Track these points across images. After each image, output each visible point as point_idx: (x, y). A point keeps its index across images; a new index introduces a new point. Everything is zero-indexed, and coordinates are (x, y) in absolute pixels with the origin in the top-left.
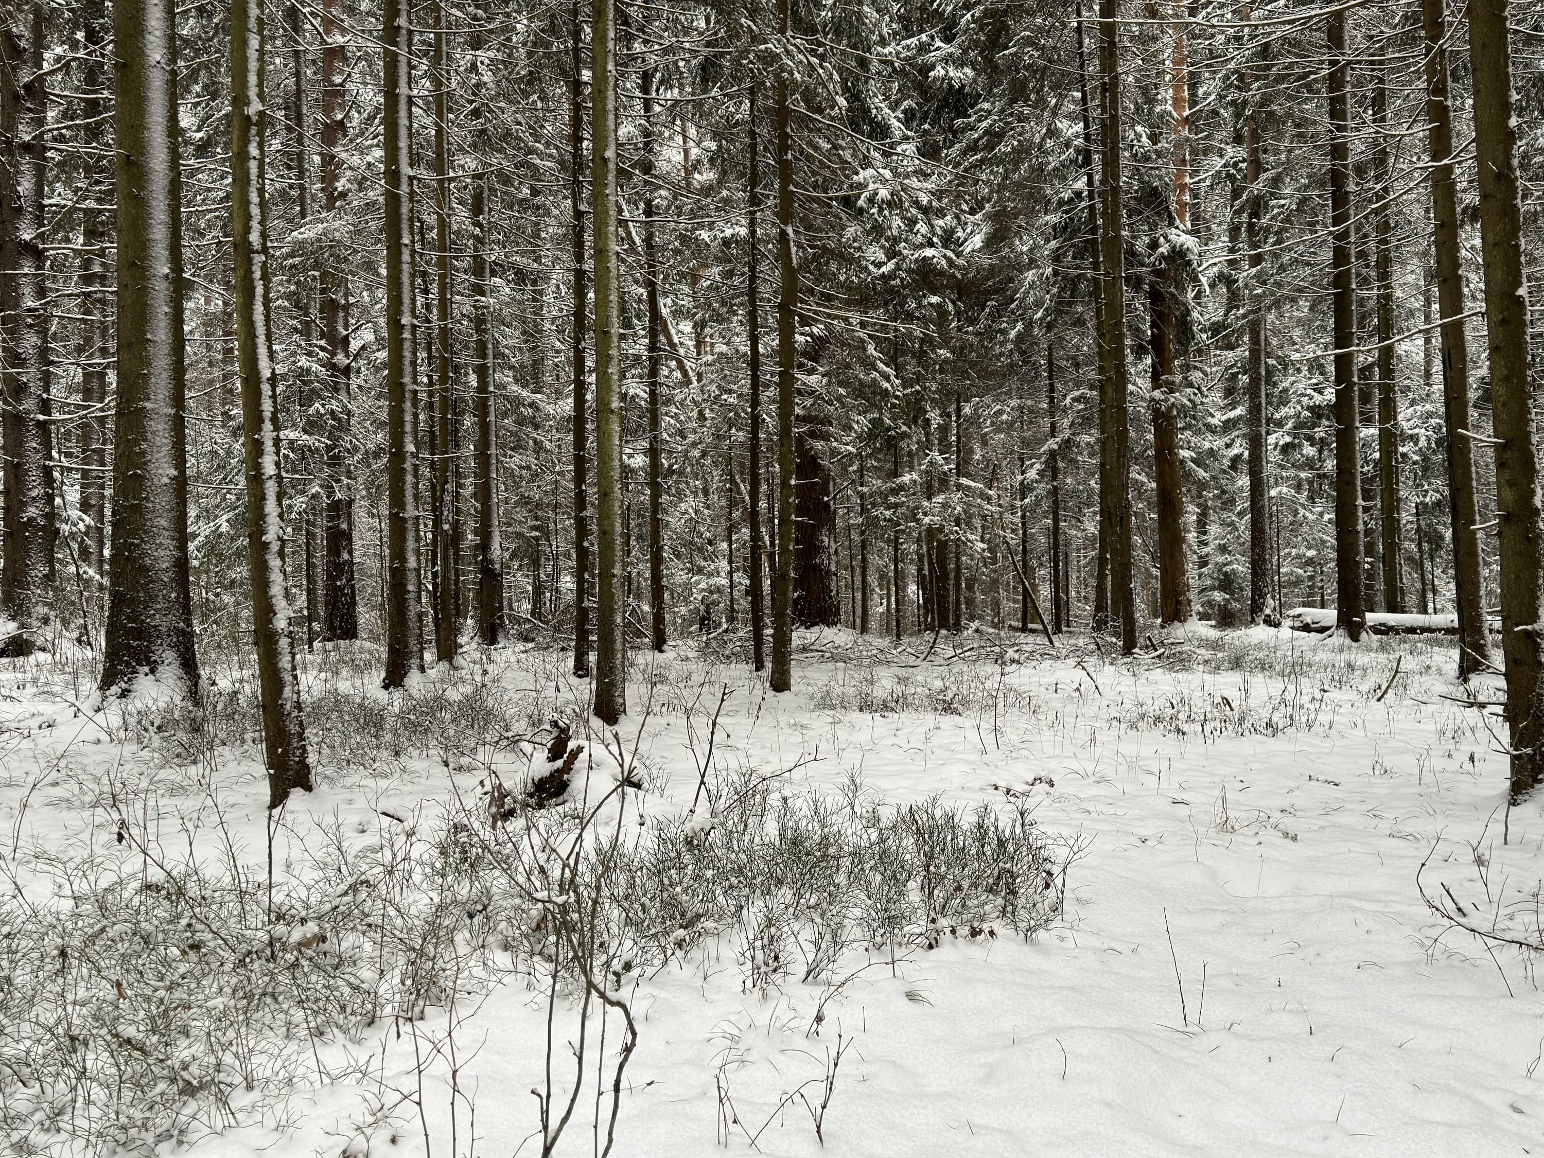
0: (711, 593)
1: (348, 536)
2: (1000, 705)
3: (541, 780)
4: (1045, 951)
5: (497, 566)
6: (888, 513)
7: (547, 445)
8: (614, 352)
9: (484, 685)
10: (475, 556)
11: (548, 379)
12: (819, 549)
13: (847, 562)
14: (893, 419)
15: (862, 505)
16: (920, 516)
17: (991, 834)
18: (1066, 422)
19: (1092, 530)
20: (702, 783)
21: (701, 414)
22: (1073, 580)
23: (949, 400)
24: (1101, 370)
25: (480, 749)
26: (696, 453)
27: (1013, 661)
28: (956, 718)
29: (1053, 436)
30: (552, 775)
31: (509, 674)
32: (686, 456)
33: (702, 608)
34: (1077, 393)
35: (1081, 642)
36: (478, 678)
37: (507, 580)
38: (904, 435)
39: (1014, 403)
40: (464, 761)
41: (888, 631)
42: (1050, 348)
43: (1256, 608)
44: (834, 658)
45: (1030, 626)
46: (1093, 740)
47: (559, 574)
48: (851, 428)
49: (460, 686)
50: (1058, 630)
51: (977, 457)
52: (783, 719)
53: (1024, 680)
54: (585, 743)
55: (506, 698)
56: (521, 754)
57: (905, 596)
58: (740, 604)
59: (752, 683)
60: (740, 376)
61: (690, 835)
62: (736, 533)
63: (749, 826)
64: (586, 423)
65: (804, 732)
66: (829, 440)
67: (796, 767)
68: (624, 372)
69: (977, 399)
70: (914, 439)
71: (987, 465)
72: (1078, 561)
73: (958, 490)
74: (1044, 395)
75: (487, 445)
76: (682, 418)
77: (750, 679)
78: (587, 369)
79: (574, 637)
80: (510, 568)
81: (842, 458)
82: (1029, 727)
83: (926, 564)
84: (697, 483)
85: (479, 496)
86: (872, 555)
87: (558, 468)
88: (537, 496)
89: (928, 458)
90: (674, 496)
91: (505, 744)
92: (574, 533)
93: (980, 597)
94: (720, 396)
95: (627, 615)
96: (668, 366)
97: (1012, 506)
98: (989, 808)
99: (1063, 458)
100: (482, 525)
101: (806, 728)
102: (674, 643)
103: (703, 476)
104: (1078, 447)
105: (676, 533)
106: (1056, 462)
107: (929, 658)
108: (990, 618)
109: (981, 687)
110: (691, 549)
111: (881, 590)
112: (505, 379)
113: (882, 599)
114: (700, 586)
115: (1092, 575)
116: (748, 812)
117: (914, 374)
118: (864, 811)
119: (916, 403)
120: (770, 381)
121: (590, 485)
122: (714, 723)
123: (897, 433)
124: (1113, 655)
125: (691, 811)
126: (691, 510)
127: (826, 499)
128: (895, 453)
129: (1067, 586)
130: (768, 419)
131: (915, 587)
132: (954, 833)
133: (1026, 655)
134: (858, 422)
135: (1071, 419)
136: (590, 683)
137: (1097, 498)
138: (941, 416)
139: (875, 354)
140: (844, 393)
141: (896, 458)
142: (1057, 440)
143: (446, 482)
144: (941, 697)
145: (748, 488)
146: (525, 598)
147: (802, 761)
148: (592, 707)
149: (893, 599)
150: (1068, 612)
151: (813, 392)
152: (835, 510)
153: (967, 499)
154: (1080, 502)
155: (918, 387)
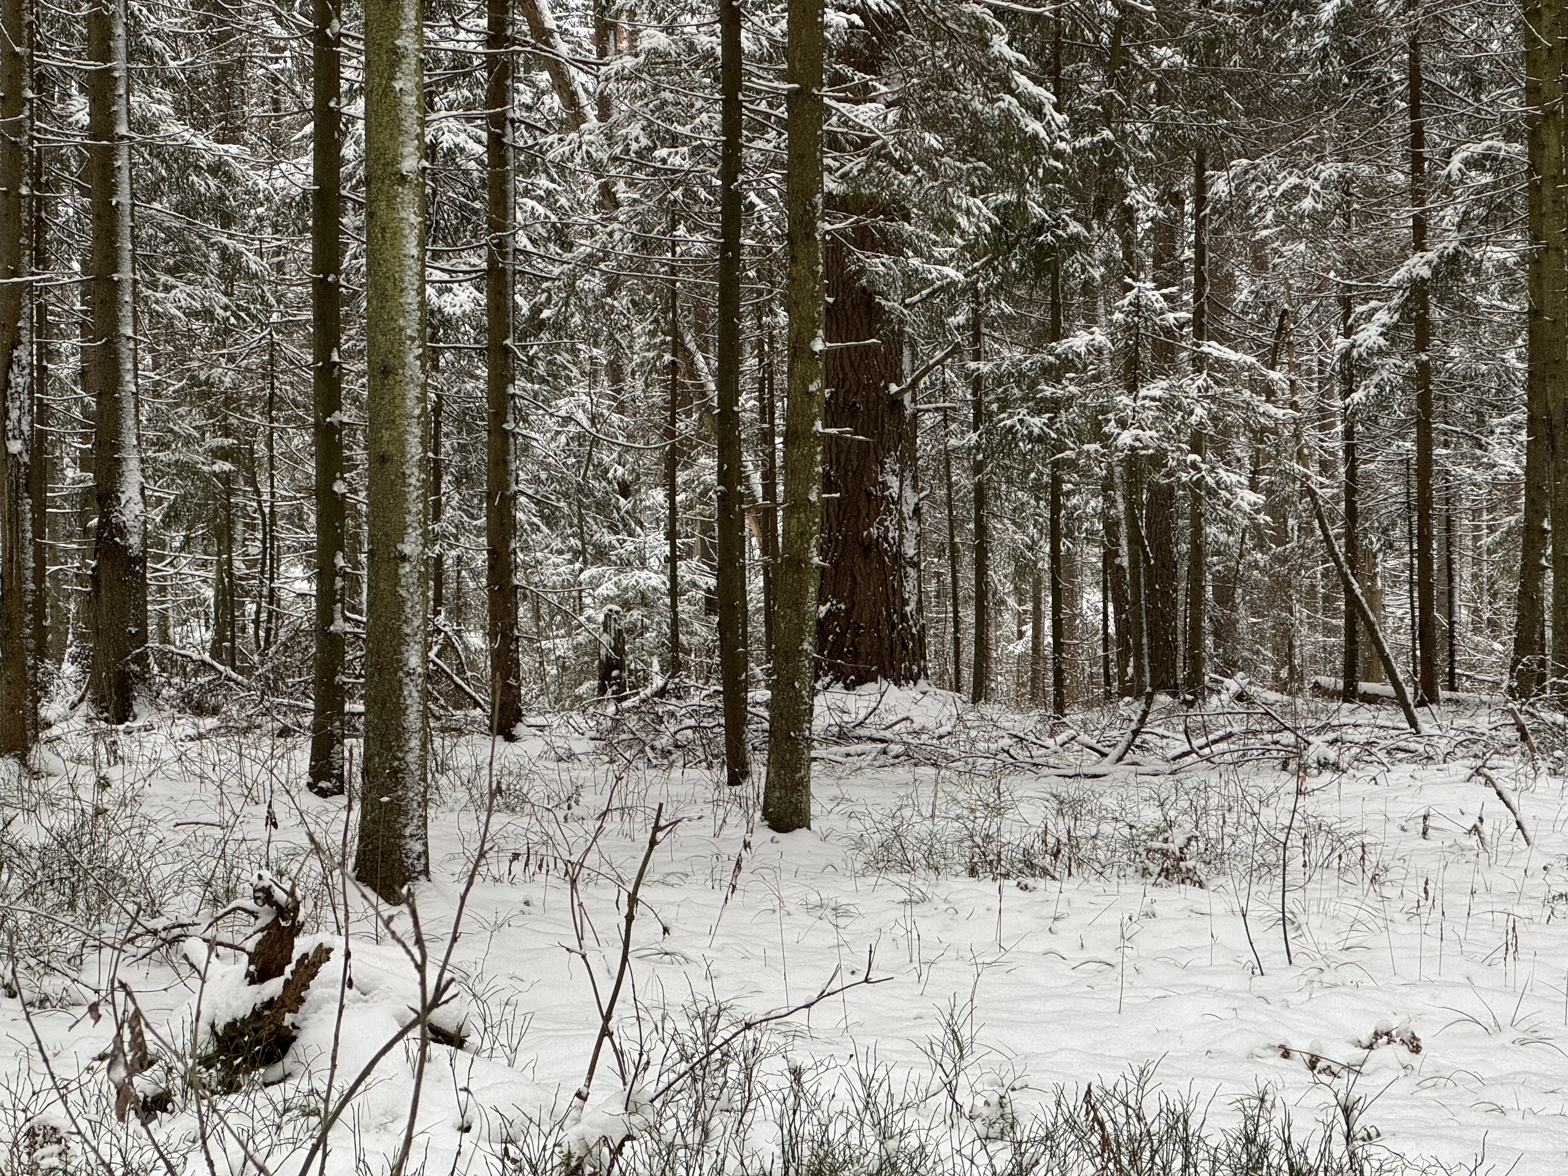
0: (627, 605)
2: (1295, 865)
3: (231, 1026)
5: (134, 540)
6: (1037, 423)
7: (253, 262)
8: (407, 42)
9: (99, 812)
10: (83, 518)
11: (254, 110)
12: (879, 504)
13: (942, 537)
14: (1051, 204)
15: (977, 405)
16: (1111, 428)
17: (1274, 1158)
18: (1450, 216)
19: (1510, 465)
20: (606, 1032)
21: (606, 191)
22: (1464, 583)
23: (1180, 165)
24: (1533, 93)
25: (90, 957)
26: (593, 283)
27: (1323, 765)
28: (1191, 892)
29: (1420, 246)
30: (256, 1014)
31: (158, 788)
32: (571, 287)
33: (605, 639)
34: (1478, 148)
35: (1483, 723)
36: (87, 795)
37: (152, 573)
38: (1075, 243)
39: (1330, 170)
40: (53, 985)
41: (1036, 697)
42: (1414, 44)
44: (909, 756)
45: (1364, 686)
46: (1512, 947)
47: (275, 561)
48: (952, 226)
49: (44, 812)
50: (1428, 697)
51: (1243, 296)
52: (792, 893)
53: (1351, 808)
54: (338, 943)
55: (151, 840)
56: (185, 970)
57: (1074, 616)
58: (692, 634)
59: (721, 812)
60: (699, 104)
61: (577, 1152)
62: (686, 467)
63: (713, 1135)
64: (343, 212)
65: (842, 922)
66: (902, 254)
67: (821, 996)
68: (431, 93)
69: (1245, 162)
70: (1098, 254)
71: (1266, 316)
72: (1476, 539)
73: (1200, 371)
74: (1397, 152)
75: (112, 261)
76: (563, 201)
77: (716, 803)
78: (344, 86)
79: (311, 705)
80: (163, 545)
81: (932, 294)
82: (1363, 915)
83: (1124, 542)
84: (595, 352)
85: (92, 377)
86: (1000, 518)
87: (275, 317)
88: (227, 380)
89: (1131, 295)
90: (543, 380)
91: (149, 942)
92: (311, 468)
93: (1245, 620)
94: (651, 149)
95: (432, 655)
96: (532, 84)
97: (1321, 410)
98: (1269, 1098)
99: (1441, 301)
100: (98, 444)
101: (847, 914)
102: (540, 721)
103: (611, 335)
104: (1477, 272)
105: (546, 467)
106: (1427, 310)
107: (1129, 757)
108: (1269, 668)
109: (1251, 822)
110: (580, 505)
111: (1021, 602)
112: (154, 107)
113: (1021, 623)
114: (602, 591)
115: (1509, 571)
116: (710, 1103)
117: (1098, 102)
118: (980, 1102)
119: (1102, 169)
120: (768, 116)
121: (350, 355)
122: (633, 900)
123: (1058, 237)
124: (1558, 753)
125: (579, 1095)
126: (580, 416)
127: (894, 388)
128: (1055, 282)
129: (1451, 595)
130: (761, 205)
131: (1099, 596)
132: (1187, 1154)
133: (1355, 750)
134: (968, 212)
135: (1462, 209)
136: (350, 808)
137: (1519, 391)
138: (1160, 201)
139: (1011, 54)
140: (936, 145)
141: (1055, 295)
142: (1429, 255)
143: (16, 343)
144: (1157, 844)
145: (714, 364)
146: (197, 615)
147: (836, 985)
148: (351, 862)
149: (1048, 623)
150: (1452, 654)
151: (866, 141)
152: (915, 416)
153: (1217, 390)
154: (1481, 402)
155: (1107, 134)
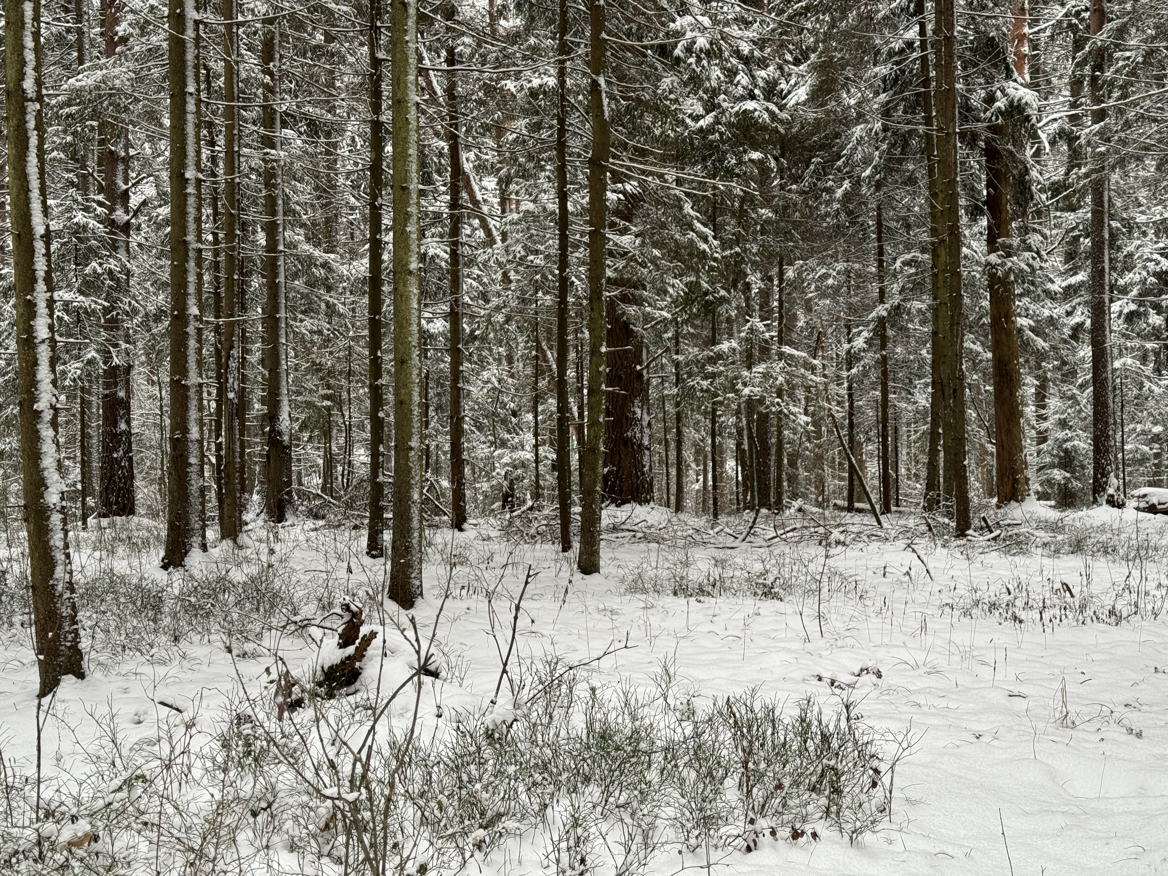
0: (515, 467)
1: (126, 405)
2: (825, 590)
3: (331, 668)
4: (871, 854)
5: (286, 438)
6: (705, 384)
7: (341, 308)
8: (412, 209)
9: (270, 566)
10: (262, 427)
11: (342, 238)
12: (632, 421)
13: (661, 435)
14: (712, 283)
15: (677, 375)
16: (740, 386)
17: (814, 729)
18: (896, 287)
19: (923, 402)
20: (504, 671)
21: (505, 275)
22: (903, 456)
23: (771, 263)
24: (934, 232)
25: (266, 634)
26: (500, 318)
27: (838, 543)
28: (777, 603)
29: (882, 302)
30: (343, 662)
31: (297, 553)
32: (489, 321)
33: (505, 483)
34: (908, 257)
35: (911, 522)
36: (264, 558)
37: (296, 452)
38: (723, 300)
39: (840, 266)
40: (249, 647)
41: (705, 510)
42: (879, 208)
43: (1099, 487)
44: (646, 538)
45: (857, 505)
46: (924, 628)
47: (352, 446)
48: (666, 292)
49: (244, 566)
50: (886, 510)
51: (801, 324)
52: (592, 604)
53: (851, 563)
54: (379, 628)
55: (294, 579)
56: (310, 640)
57: (722, 473)
58: (546, 480)
59: (558, 565)
60: (548, 236)
61: (491, 727)
62: (542, 404)
63: (555, 719)
64: (383, 285)
65: (614, 617)
66: (642, 305)
67: (604, 655)
68: (424, 230)
69: (801, 262)
70: (734, 304)
71: (812, 332)
72: (909, 436)
73: (781, 360)
74: (872, 258)
75: (276, 308)
76: (485, 280)
77: (556, 560)
78: (384, 227)
79: (368, 514)
80: (299, 439)
81: (656, 324)
82: (856, 614)
83: (745, 438)
84: (501, 349)
85: (267, 362)
86: (688, 428)
87: (351, 333)
88: (329, 363)
89: (749, 325)
90: (476, 363)
91: (293, 628)
92: (368, 403)
93: (803, 473)
94: (526, 257)
95: (424, 491)
96: (470, 225)
97: (838, 376)
98: (812, 700)
99: (892, 326)
100: (269, 393)
101: (617, 613)
102: (474, 522)
103: (508, 342)
104: (908, 314)
105: (478, 404)
106: (885, 330)
107: (748, 539)
108: (813, 496)
109: (804, 570)
110: (494, 421)
111: (698, 465)
112: (296, 237)
113: (698, 475)
114: (504, 460)
115: (923, 451)
116: (553, 703)
117: (734, 234)
118: (678, 703)
119: (736, 266)
120: (580, 241)
121: (386, 351)
122: (518, 608)
123: (715, 297)
124: (946, 537)
125: (492, 702)
126: (493, 379)
127: (638, 368)
128: (713, 318)
129: (897, 463)
130: (577, 282)
131: (734, 463)
132: (774, 727)
133: (853, 536)
134: (673, 286)
135: (901, 284)
136: (385, 564)
137: (928, 368)
138: (762, 280)
139: (692, 213)
140: (659, 255)
141: (714, 324)
142: (886, 306)
143: (232, 347)
144: (761, 581)
145: (556, 355)
146: (315, 472)
147: (612, 649)
148: (387, 590)
149: (710, 476)
150: (897, 490)
151: (626, 253)
152: (648, 380)
153: (789, 369)
154: (910, 373)
155: (738, 249)
